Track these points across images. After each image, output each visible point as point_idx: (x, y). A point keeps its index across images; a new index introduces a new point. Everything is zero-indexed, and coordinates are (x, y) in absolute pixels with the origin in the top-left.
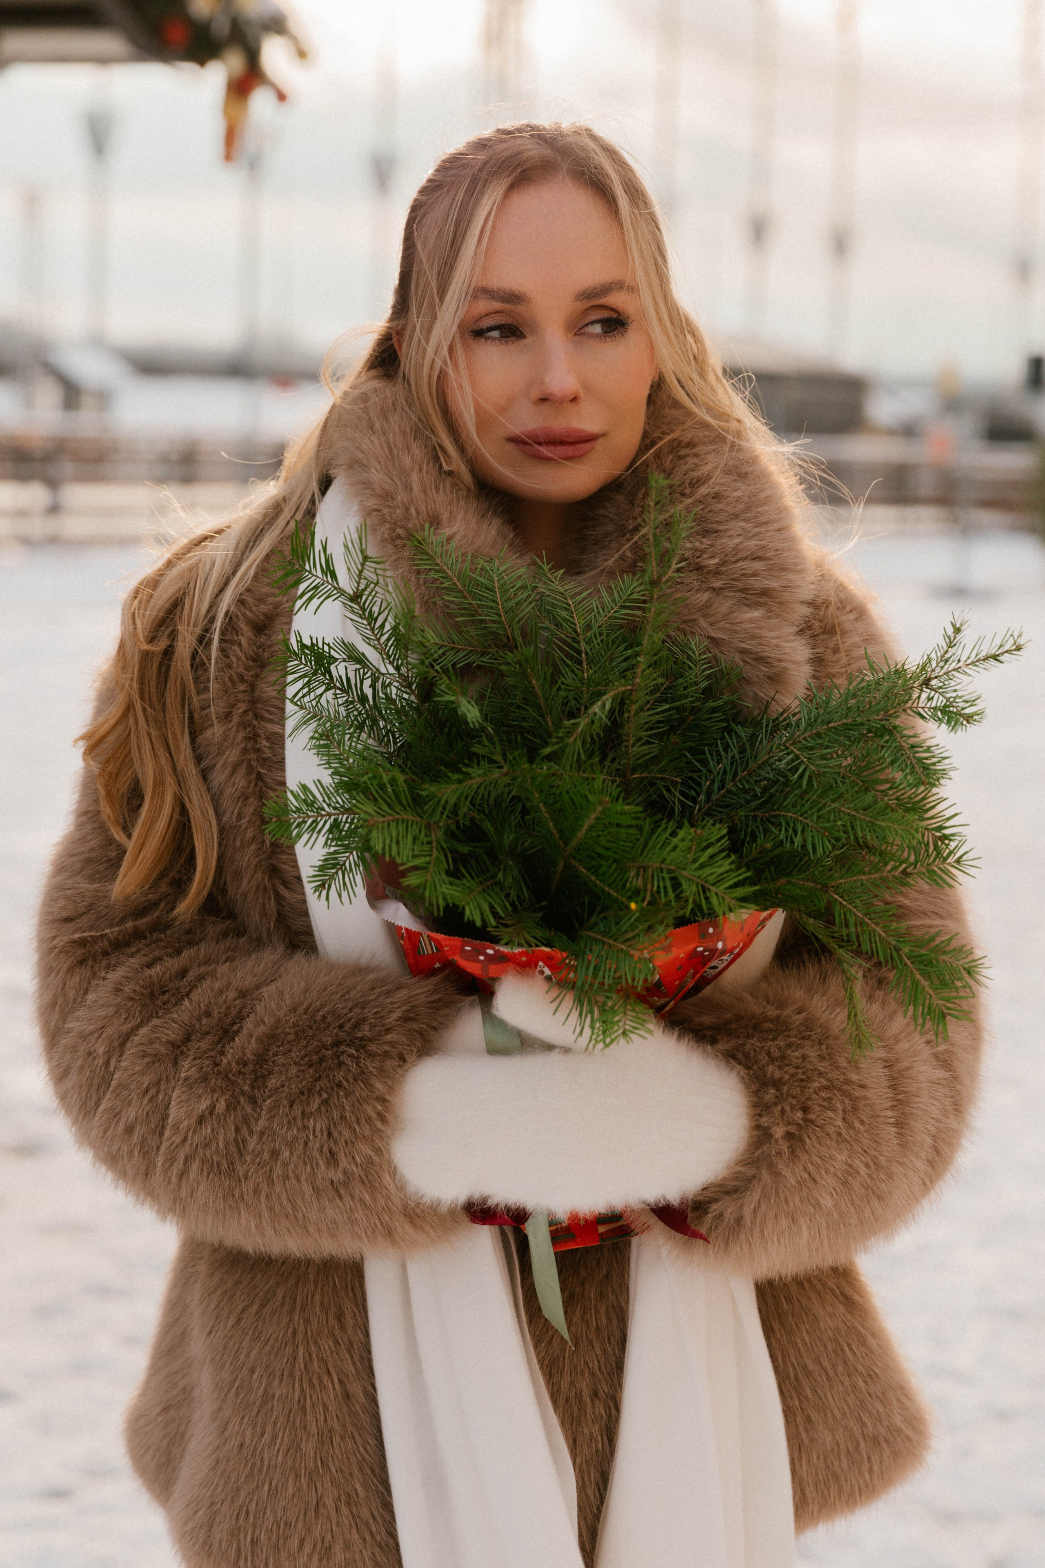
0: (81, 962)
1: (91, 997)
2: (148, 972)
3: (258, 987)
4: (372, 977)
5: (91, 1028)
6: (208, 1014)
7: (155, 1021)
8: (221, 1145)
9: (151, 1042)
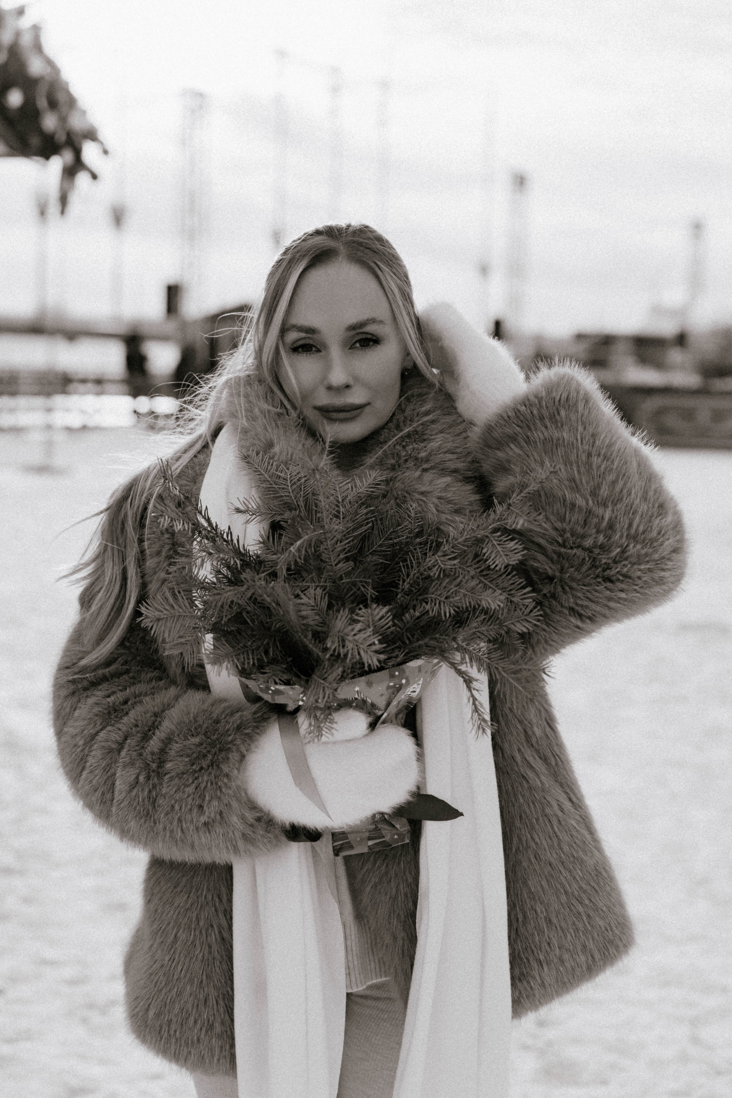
0: (73, 693)
1: (77, 713)
2: (109, 700)
3: (163, 711)
4: (223, 705)
5: (77, 731)
6: (137, 726)
7: (109, 728)
8: (141, 800)
9: (107, 741)
